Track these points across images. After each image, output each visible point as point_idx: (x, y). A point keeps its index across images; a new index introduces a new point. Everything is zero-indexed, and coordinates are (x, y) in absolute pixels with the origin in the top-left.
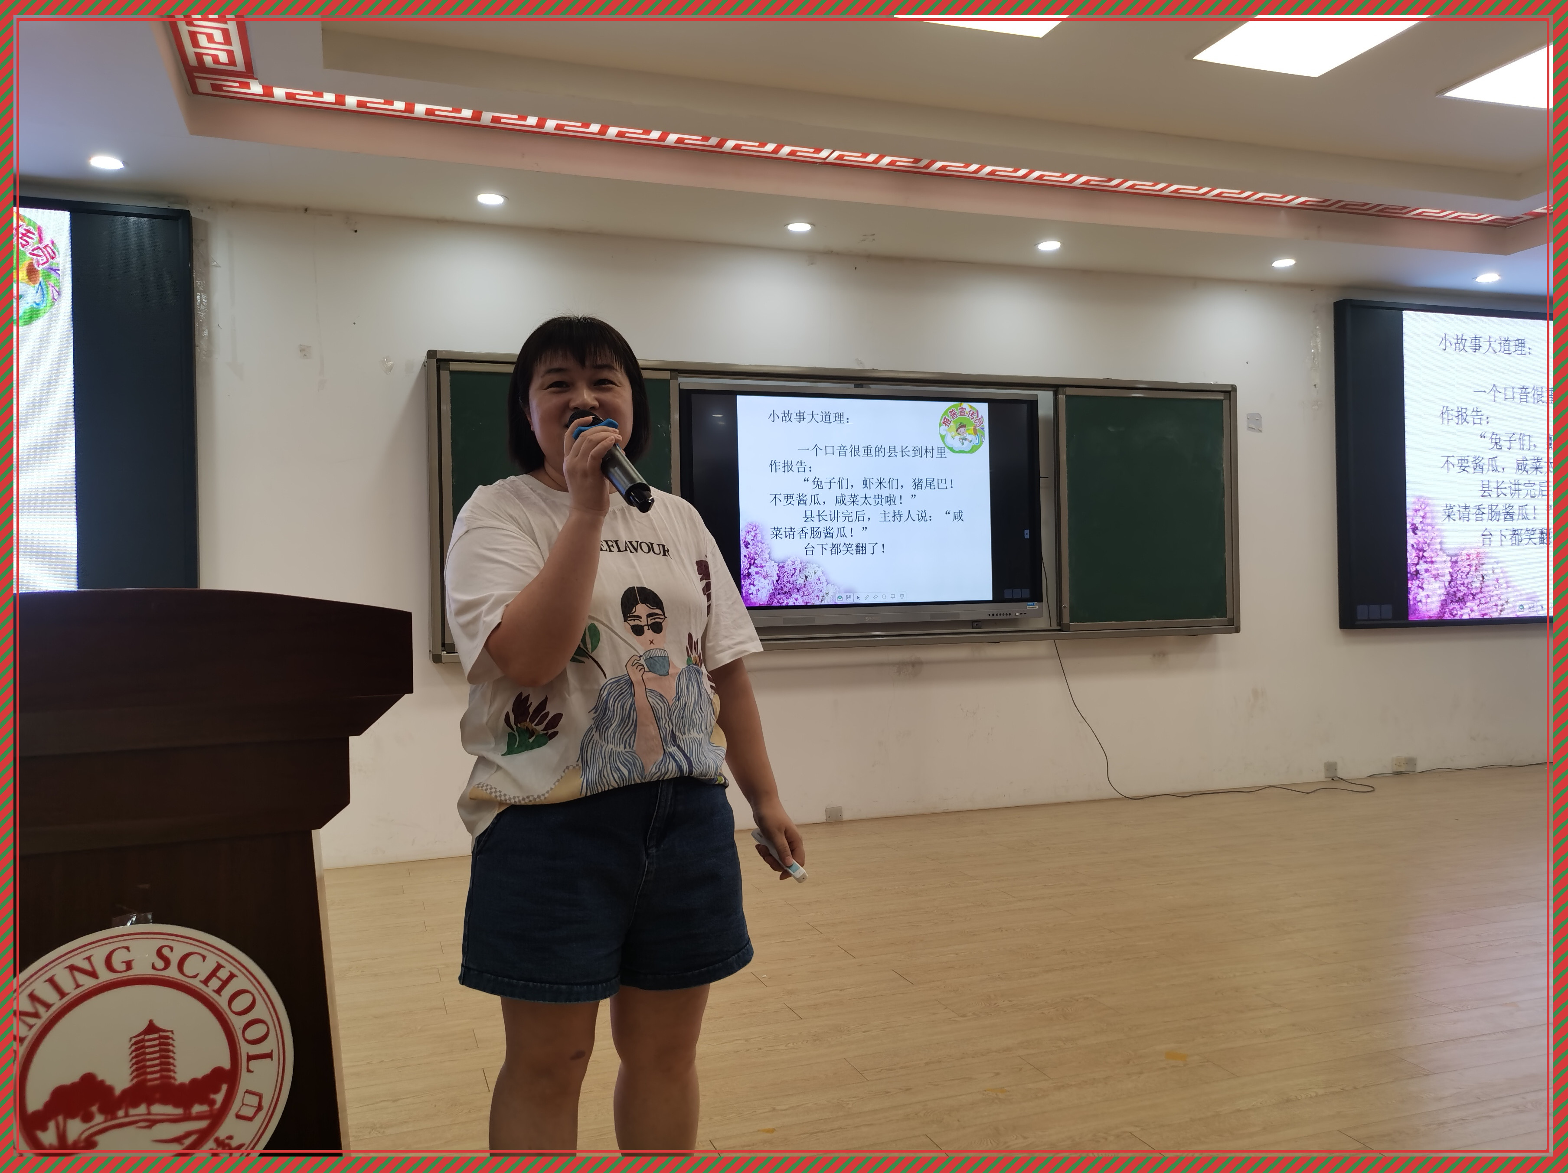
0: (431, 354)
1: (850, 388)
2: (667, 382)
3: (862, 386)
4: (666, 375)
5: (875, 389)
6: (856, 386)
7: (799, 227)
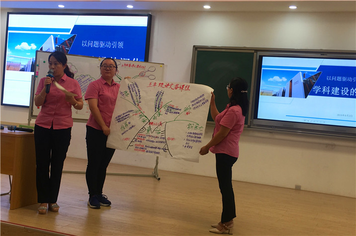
0: (194, 46)
1: (319, 55)
2: (254, 53)
3: (323, 55)
4: (253, 51)
5: (329, 55)
6: (321, 55)
7: (293, 7)
